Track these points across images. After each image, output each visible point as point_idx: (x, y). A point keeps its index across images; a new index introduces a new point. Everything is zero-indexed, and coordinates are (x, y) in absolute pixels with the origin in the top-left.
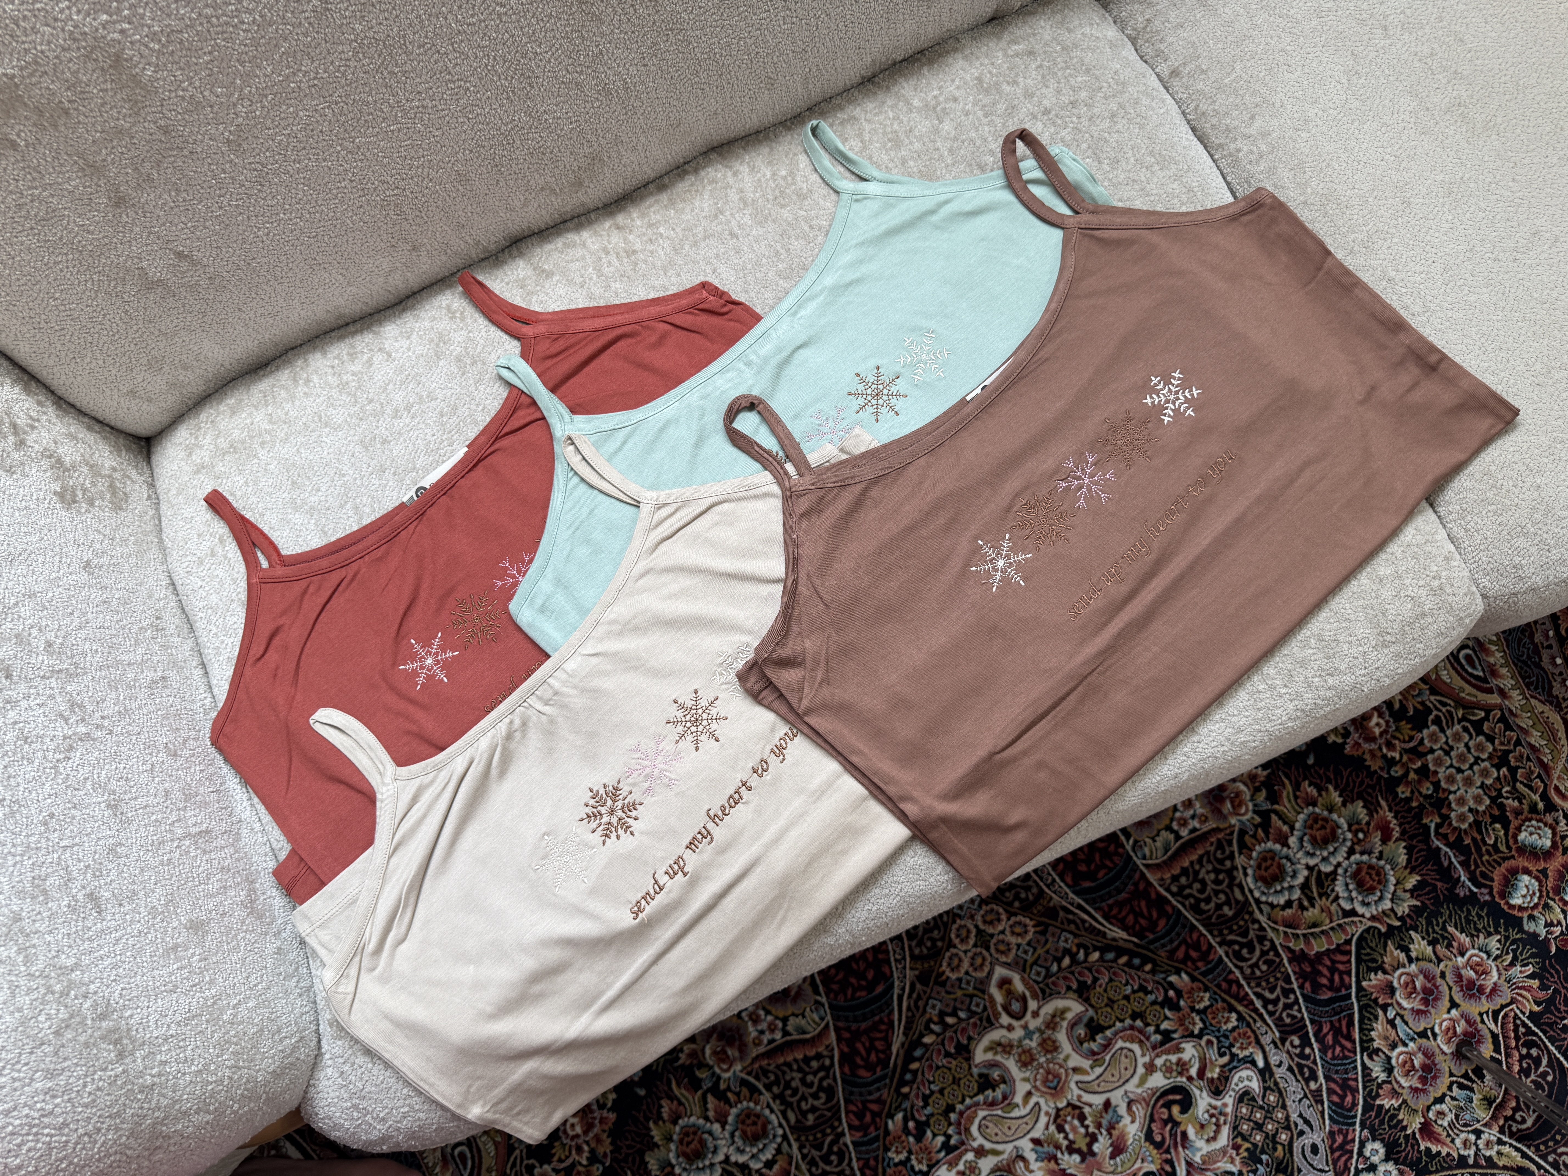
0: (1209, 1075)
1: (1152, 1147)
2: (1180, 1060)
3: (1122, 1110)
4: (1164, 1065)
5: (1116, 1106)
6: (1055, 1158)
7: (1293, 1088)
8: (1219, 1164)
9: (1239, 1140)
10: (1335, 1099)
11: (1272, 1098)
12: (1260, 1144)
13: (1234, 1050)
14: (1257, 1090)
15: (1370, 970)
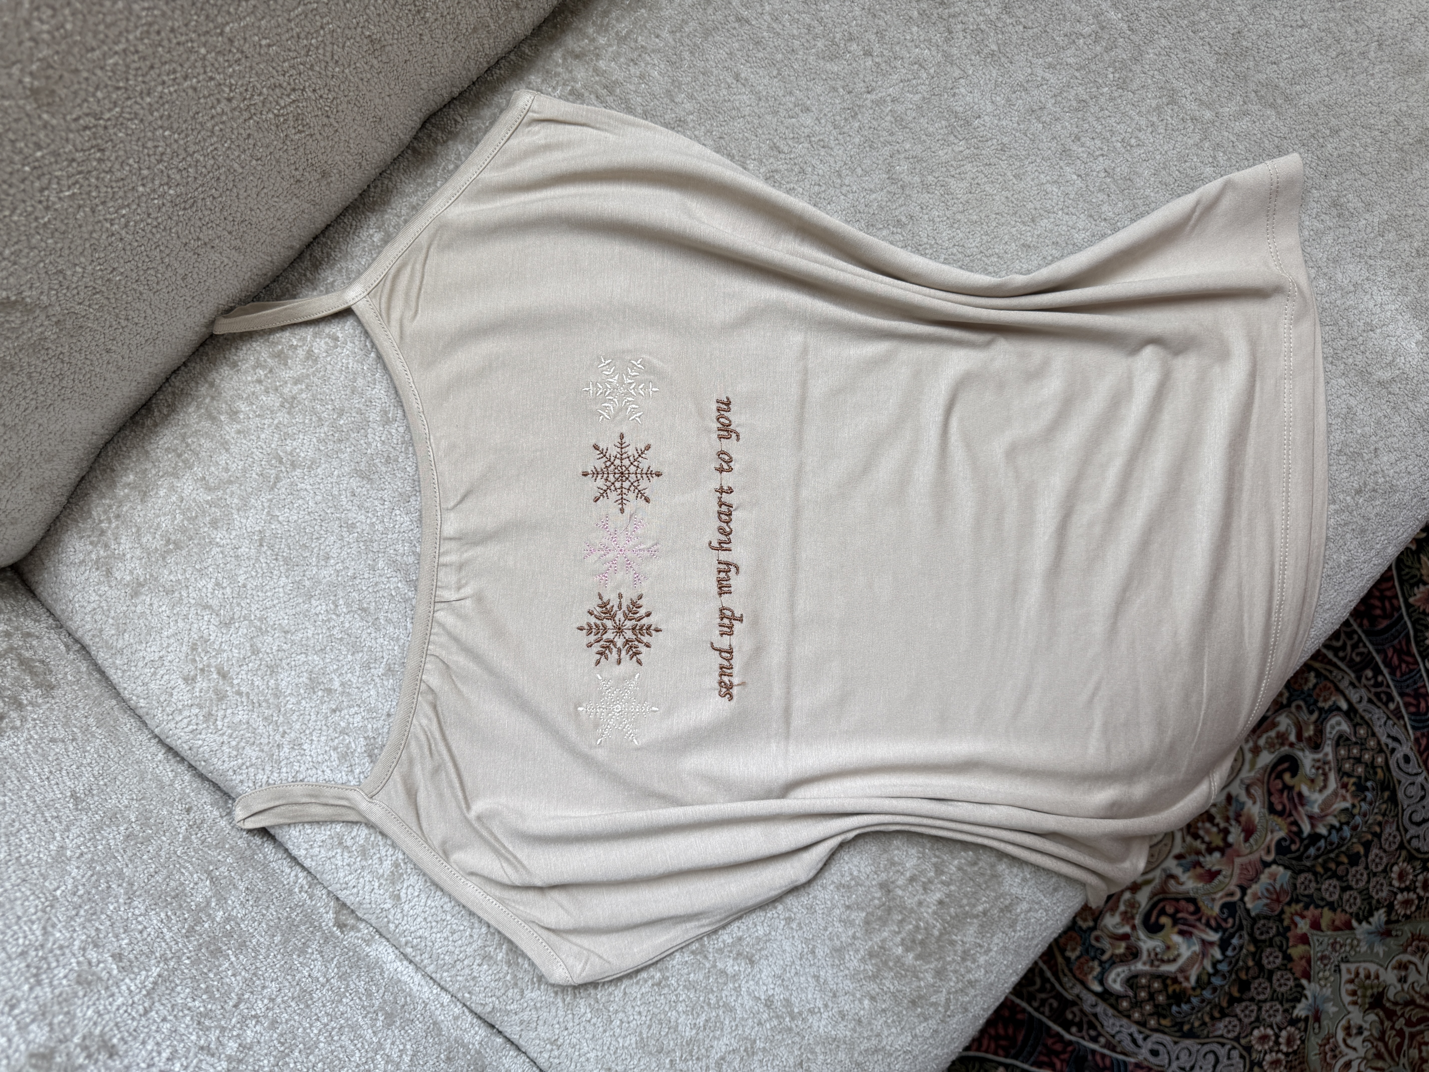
0: (1306, 735)
1: (1276, 818)
2: (1278, 733)
3: (1243, 797)
4: (1267, 742)
5: (1237, 796)
6: (1198, 864)
7: (1377, 716)
8: (1335, 806)
9: (1345, 779)
10: (1412, 709)
11: (1362, 732)
12: (1363, 775)
13: (1321, 704)
14: (1348, 730)
15: (1412, 586)
